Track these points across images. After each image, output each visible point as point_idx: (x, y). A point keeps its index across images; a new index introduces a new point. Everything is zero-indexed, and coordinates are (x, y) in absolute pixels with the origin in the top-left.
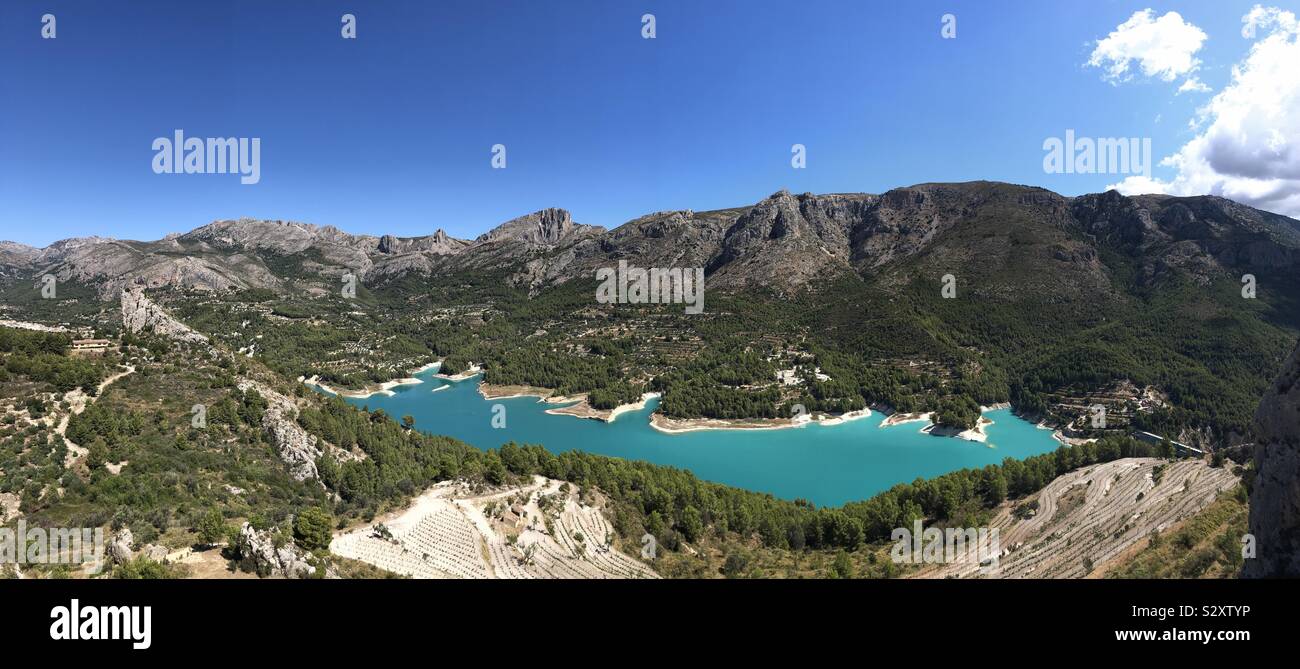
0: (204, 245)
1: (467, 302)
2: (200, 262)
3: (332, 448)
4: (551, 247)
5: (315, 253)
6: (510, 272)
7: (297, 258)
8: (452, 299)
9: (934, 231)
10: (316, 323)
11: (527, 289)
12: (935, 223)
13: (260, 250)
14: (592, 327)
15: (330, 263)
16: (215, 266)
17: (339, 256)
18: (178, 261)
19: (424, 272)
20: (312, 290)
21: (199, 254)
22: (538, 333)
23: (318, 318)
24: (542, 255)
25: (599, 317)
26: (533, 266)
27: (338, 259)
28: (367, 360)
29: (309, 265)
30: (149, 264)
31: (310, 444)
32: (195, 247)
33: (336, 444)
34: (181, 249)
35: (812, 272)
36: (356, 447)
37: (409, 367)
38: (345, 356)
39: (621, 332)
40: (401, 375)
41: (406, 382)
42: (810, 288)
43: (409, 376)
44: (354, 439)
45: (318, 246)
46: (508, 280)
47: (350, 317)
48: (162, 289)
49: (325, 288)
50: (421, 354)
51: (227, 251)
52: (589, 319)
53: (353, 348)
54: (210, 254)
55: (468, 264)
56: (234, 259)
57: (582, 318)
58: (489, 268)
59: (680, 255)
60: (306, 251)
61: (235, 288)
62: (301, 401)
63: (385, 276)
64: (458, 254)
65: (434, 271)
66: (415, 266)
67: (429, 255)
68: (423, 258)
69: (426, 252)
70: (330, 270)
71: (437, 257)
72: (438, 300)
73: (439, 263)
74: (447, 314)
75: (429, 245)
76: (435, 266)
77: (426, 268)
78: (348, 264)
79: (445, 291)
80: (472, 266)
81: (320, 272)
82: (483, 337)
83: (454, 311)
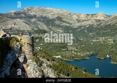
0: (23, 15)
1: (108, 35)
2: (22, 21)
5: (59, 19)
7: (53, 20)
8: (104, 35)
13: (42, 17)
16: (27, 22)
18: (15, 20)
19: (94, 26)
20: (58, 30)
21: (21, 18)
27: (67, 21)
28: (74, 52)
29: (57, 22)
30: (4, 21)
32: (20, 16)
34: (15, 16)
37: (87, 55)
38: (68, 50)
45: (60, 16)
48: (9, 29)
49: (62, 29)
51: (31, 17)
54: (25, 18)
56: (33, 20)
58: (116, 25)
60: (56, 18)
61: (34, 29)
63: (82, 26)
64: (106, 20)
65: (98, 25)
66: (92, 23)
67: (96, 20)
68: (94, 21)
69: (95, 19)
70: (64, 24)
71: (99, 20)
72: (99, 35)
73: (100, 23)
74: (101, 39)
75: (97, 17)
76: (98, 24)
77: (95, 24)
78: (70, 22)
79: (101, 32)
80: (111, 24)
81: (61, 25)
82: (112, 48)
83: (103, 38)
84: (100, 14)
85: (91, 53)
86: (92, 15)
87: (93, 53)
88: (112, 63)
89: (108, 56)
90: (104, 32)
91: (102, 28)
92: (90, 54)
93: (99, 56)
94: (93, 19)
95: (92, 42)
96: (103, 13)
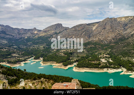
1: (40, 44)
3: (9, 77)
4: (58, 32)
8: (37, 43)
10: (5, 50)
14: (65, 49)
15: (8, 35)
17: (10, 33)
19: (31, 37)
20: (3, 41)
22: (54, 51)
23: (5, 49)
24: (56, 33)
26: (54, 36)
28: (17, 58)
31: (4, 77)
33: (10, 76)
35: (113, 36)
36: (14, 76)
37: (27, 58)
38: (12, 57)
39: (70, 50)
40: (25, 60)
41: (26, 62)
42: (112, 40)
43: (27, 60)
44: (13, 75)
45: (4, 30)
46: (49, 39)
47: (13, 48)
49: (6, 41)
50: (30, 55)
53: (14, 55)
55: (40, 35)
58: (45, 36)
59: (84, 33)
62: (2, 69)
63: (22, 38)
64: (39, 33)
66: (29, 36)
68: (31, 34)
69: (31, 32)
70: (8, 36)
72: (34, 43)
73: (35, 35)
74: (36, 46)
76: (33, 36)
78: (13, 35)
79: (36, 41)
81: (5, 37)
82: (43, 52)
85: (29, 57)
86: (29, 30)
90: (38, 41)
91: (36, 39)
95: (30, 49)
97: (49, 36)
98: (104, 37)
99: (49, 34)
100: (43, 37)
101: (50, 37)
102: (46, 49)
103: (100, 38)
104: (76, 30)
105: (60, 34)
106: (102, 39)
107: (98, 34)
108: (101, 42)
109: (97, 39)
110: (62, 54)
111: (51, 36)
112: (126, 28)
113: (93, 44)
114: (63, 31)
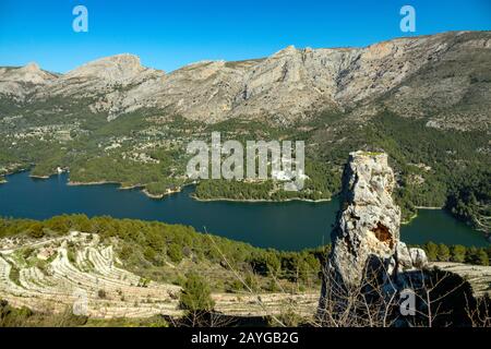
1: (58, 122)
4: (125, 84)
6: (93, 101)
8: (46, 120)
9: (403, 75)
11: (106, 114)
12: (404, 69)
14: (152, 142)
19: (18, 97)
22: (114, 146)
24: (118, 88)
25: (158, 135)
26: (110, 97)
35: (306, 105)
39: (172, 145)
42: (304, 116)
46: (91, 106)
50: (14, 162)
52: (151, 136)
55: (58, 92)
57: (146, 135)
58: (77, 97)
59: (215, 93)
64: (49, 83)
65: (28, 97)
66: (9, 91)
67: (22, 83)
68: (16, 85)
69: (19, 80)
71: (31, 85)
72: (32, 120)
73: (33, 90)
74: (40, 132)
75: (22, 74)
76: (28, 93)
77: (20, 94)
79: (38, 113)
80: (61, 95)
82: (70, 150)
83: (46, 129)
84: (32, 69)
85: (13, 167)
86: (8, 69)
87: (20, 168)
88: (71, 184)
89: (60, 170)
90: (47, 113)
91: (38, 105)
92: (10, 171)
93: (35, 174)
94: (11, 78)
95: (14, 139)
96: (38, 68)
97: (90, 95)
98: (279, 106)
99: (91, 88)
100: (67, 98)
101: (97, 100)
102: (81, 139)
103: (267, 108)
104: (187, 80)
105: (133, 91)
106: (272, 113)
107: (259, 96)
108: (270, 122)
109: (258, 111)
110: (142, 156)
111: (99, 95)
112: (343, 81)
113: (245, 127)
114: (144, 80)
